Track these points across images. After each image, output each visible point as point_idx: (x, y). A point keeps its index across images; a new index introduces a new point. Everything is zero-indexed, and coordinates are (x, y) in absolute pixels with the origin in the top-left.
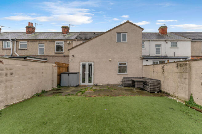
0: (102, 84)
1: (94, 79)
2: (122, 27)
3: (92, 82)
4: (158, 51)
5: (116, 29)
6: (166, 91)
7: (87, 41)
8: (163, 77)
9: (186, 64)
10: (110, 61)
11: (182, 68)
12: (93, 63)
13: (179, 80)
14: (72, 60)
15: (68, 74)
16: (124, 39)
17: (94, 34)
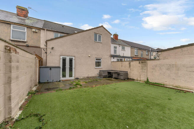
0: (82, 78)
1: (75, 73)
2: (98, 29)
3: (73, 76)
4: (115, 51)
5: (94, 30)
6: (131, 78)
7: (69, 35)
8: (129, 69)
9: (145, 62)
10: (89, 56)
11: (143, 64)
12: (74, 58)
13: (141, 70)
14: (51, 52)
15: (50, 68)
16: (100, 39)
17: (63, 27)
